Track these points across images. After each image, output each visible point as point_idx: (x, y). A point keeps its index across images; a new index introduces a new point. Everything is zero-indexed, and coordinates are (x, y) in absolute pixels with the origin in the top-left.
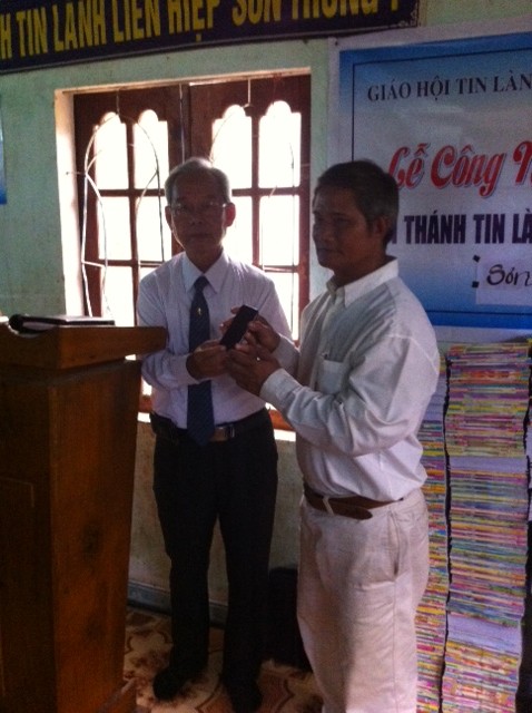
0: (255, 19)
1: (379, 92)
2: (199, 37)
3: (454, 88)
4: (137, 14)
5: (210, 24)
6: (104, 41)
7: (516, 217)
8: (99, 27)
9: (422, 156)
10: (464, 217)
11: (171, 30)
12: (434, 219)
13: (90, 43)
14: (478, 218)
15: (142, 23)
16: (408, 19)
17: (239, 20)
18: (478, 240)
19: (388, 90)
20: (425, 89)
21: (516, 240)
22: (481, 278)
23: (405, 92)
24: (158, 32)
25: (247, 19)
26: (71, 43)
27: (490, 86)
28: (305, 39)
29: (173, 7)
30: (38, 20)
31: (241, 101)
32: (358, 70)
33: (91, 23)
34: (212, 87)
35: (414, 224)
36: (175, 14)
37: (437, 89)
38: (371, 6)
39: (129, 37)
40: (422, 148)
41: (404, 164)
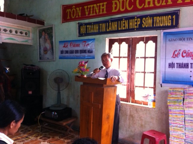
0: (147, 26)
1: (171, 40)
2: (135, 29)
3: (186, 39)
4: (123, 25)
5: (138, 27)
6: (117, 30)
8: (116, 27)
9: (180, 52)
10: (188, 63)
11: (130, 28)
12: (182, 64)
13: (114, 30)
14: (191, 64)
15: (124, 27)
16: (177, 27)
17: (143, 26)
18: (191, 68)
19: (173, 40)
20: (180, 40)
22: (192, 75)
23: (176, 40)
24: (127, 28)
25: (145, 26)
26: (110, 30)
28: (157, 30)
29: (131, 24)
30: (104, 25)
31: (143, 41)
32: (167, 36)
33: (114, 26)
34: (137, 38)
35: (178, 64)
36: (131, 25)
37: (182, 39)
38: (170, 24)
39: (121, 29)
40: (180, 50)
41: (176, 53)
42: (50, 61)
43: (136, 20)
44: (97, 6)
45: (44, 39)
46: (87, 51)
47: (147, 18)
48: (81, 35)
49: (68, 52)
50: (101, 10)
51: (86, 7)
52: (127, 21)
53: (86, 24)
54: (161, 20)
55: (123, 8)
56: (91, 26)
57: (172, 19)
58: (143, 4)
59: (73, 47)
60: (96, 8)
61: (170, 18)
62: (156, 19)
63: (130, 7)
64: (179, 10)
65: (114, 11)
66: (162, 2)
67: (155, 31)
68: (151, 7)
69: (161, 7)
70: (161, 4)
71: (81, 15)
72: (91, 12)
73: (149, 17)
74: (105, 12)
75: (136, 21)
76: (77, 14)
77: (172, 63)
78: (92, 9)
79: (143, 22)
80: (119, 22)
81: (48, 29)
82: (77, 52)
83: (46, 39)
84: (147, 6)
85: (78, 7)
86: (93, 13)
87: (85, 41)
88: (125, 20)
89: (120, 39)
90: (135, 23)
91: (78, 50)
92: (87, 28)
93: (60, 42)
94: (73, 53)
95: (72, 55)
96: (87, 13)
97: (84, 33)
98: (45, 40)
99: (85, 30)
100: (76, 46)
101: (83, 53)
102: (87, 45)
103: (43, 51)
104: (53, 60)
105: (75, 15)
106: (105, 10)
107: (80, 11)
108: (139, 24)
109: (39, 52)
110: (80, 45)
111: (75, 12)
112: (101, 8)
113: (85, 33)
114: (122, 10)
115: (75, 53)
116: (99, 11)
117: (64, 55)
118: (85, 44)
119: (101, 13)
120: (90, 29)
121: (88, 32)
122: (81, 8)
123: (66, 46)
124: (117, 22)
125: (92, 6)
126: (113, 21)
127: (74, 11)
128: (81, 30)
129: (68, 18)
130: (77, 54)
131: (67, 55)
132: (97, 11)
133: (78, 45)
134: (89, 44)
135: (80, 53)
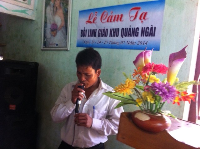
42: (60, 50)
46: (140, 31)
49: (95, 33)
59: (107, 21)
82: (115, 32)
87: (137, 7)
91: (118, 30)
93: (82, 12)
94: (106, 36)
95: (103, 39)
100: (114, 21)
101: (130, 35)
102: (141, 16)
103: (50, 30)
109: (43, 33)
115: (111, 35)
117: (86, 38)
118: (137, 13)
123: (92, 20)
130: (115, 39)
133: (119, 18)
134: (145, 15)
135: (122, 36)
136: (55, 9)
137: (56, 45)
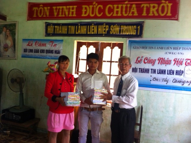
0: (114, 33)
1: (135, 47)
2: (104, 35)
3: (148, 48)
5: (106, 33)
6: (86, 33)
7: (158, 70)
8: (85, 31)
9: (142, 58)
10: (149, 69)
11: (99, 33)
12: (144, 69)
13: (83, 33)
14: (151, 69)
15: (93, 31)
16: (141, 36)
17: (111, 33)
18: (151, 73)
19: (137, 47)
20: (143, 48)
21: (158, 73)
22: (152, 80)
23: (140, 48)
24: (96, 33)
25: (113, 33)
26: (79, 33)
27: (154, 48)
28: (123, 38)
29: (99, 29)
30: (73, 28)
31: (110, 46)
32: (132, 44)
33: (83, 30)
34: (104, 43)
35: (140, 69)
36: (100, 31)
37: (145, 48)
38: (134, 34)
39: (90, 33)
40: (142, 57)
41: (139, 59)
42: (10, 59)
43: (104, 26)
44: (67, 8)
45: (5, 35)
46: (54, 52)
47: (115, 26)
48: (47, 34)
49: (32, 51)
50: (71, 13)
51: (54, 8)
52: (96, 27)
53: (54, 24)
54: (127, 29)
55: (93, 13)
56: (60, 27)
57: (137, 29)
58: (112, 13)
59: (39, 46)
60: (66, 10)
61: (136, 28)
62: (123, 28)
63: (99, 13)
64: (143, 22)
65: (83, 15)
66: (129, 13)
67: (121, 38)
68: (119, 16)
69: (128, 17)
70: (128, 15)
71: (49, 15)
72: (60, 13)
73: (117, 25)
74: (74, 15)
75: (105, 28)
76: (45, 13)
77: (135, 68)
78: (61, 11)
79: (111, 29)
80: (88, 26)
81: (11, 25)
82: (42, 51)
83: (8, 36)
84: (115, 15)
85: (46, 6)
86: (62, 14)
87: (52, 41)
88: (94, 25)
89: (88, 43)
90: (104, 29)
91: (44, 50)
92: (54, 28)
93: (24, 40)
95: (37, 54)
96: (55, 14)
97: (51, 33)
98: (6, 37)
99: (53, 30)
100: (42, 46)
101: (50, 53)
102: (54, 45)
104: (14, 58)
105: (42, 14)
106: (75, 13)
107: (49, 11)
108: (107, 31)
110: (47, 45)
111: (43, 11)
112: (71, 10)
113: (53, 33)
114: (92, 15)
115: (41, 53)
116: (69, 14)
117: (27, 53)
118: (52, 44)
119: (70, 15)
120: (58, 30)
121: (56, 32)
122: (49, 8)
123: (30, 45)
124: (86, 26)
125: (61, 7)
126: (82, 24)
127: (41, 10)
128: (49, 29)
129: (35, 16)
130: (43, 54)
131: (31, 53)
132: (67, 13)
133: (44, 45)
134: (56, 45)
135: (46, 53)
136: (6, 36)
137: (7, 56)
